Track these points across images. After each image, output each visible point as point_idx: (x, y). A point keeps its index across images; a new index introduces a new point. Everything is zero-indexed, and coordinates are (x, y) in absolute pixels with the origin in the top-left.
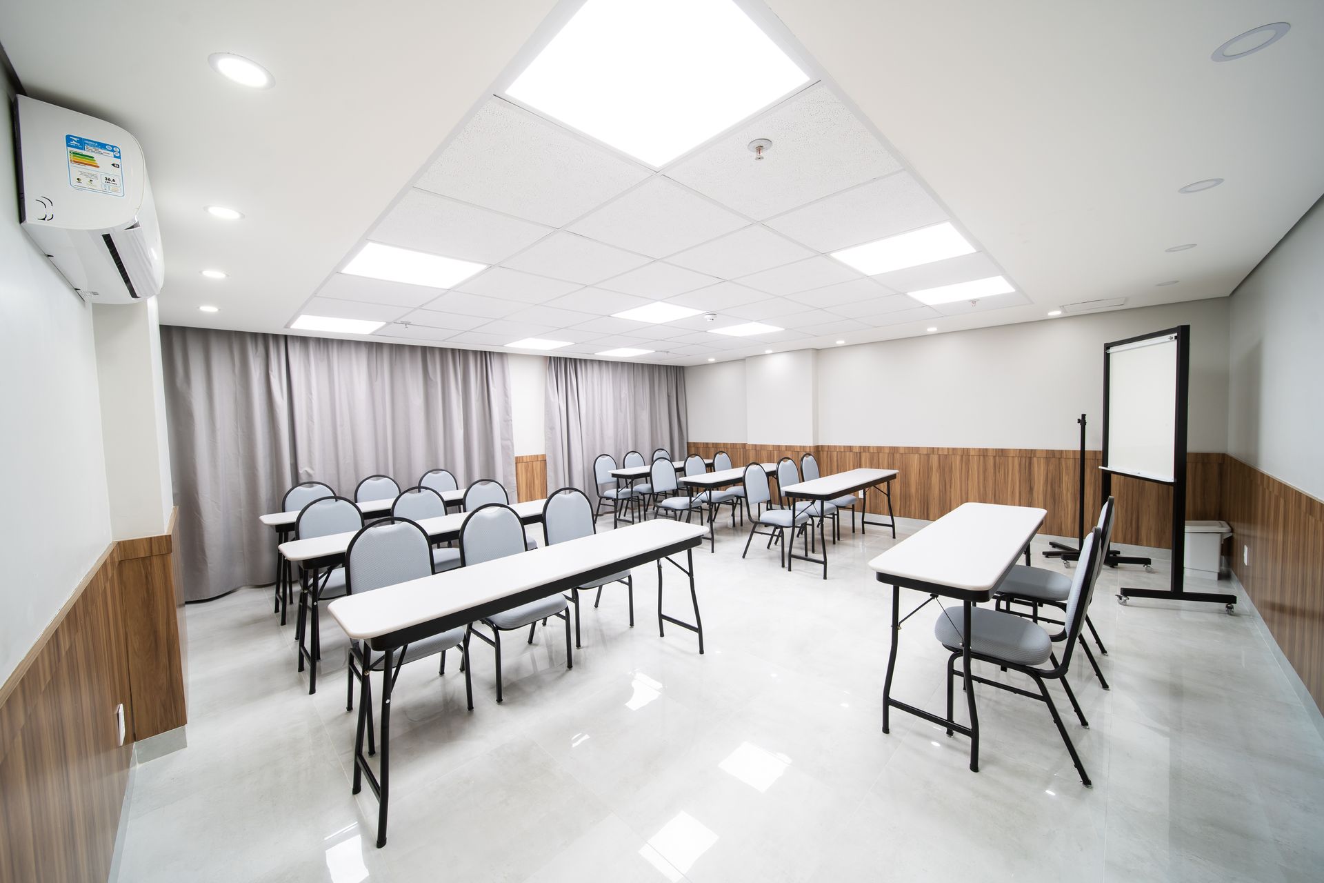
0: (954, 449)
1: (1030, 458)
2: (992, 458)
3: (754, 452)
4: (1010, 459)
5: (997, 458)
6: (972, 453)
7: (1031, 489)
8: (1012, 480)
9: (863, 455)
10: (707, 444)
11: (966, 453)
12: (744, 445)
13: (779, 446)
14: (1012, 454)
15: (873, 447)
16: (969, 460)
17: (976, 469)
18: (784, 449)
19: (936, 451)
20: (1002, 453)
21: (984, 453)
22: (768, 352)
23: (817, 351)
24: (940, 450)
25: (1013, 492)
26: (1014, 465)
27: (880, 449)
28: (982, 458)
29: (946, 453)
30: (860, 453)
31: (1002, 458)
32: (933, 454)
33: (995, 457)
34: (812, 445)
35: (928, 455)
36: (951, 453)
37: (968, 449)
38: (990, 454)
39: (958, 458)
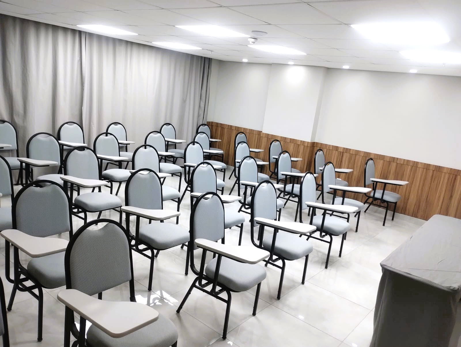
0: (408, 161)
1: (456, 175)
2: (431, 171)
3: (266, 139)
4: (443, 174)
5: (435, 172)
6: (419, 166)
7: (451, 196)
8: (441, 189)
9: (345, 155)
10: (231, 126)
11: (415, 164)
12: (260, 132)
13: (286, 138)
14: (445, 171)
15: (353, 150)
16: (416, 170)
17: (419, 177)
18: (288, 141)
19: (395, 161)
20: (439, 169)
21: (427, 167)
22: (290, 63)
23: (328, 69)
24: (399, 160)
25: (439, 197)
26: (444, 179)
27: (357, 152)
28: (425, 170)
29: (402, 163)
30: (343, 152)
31: (438, 172)
32: (393, 162)
33: (434, 171)
34: (310, 141)
35: (390, 162)
36: (405, 163)
37: (417, 162)
38: (431, 168)
39: (409, 167)
